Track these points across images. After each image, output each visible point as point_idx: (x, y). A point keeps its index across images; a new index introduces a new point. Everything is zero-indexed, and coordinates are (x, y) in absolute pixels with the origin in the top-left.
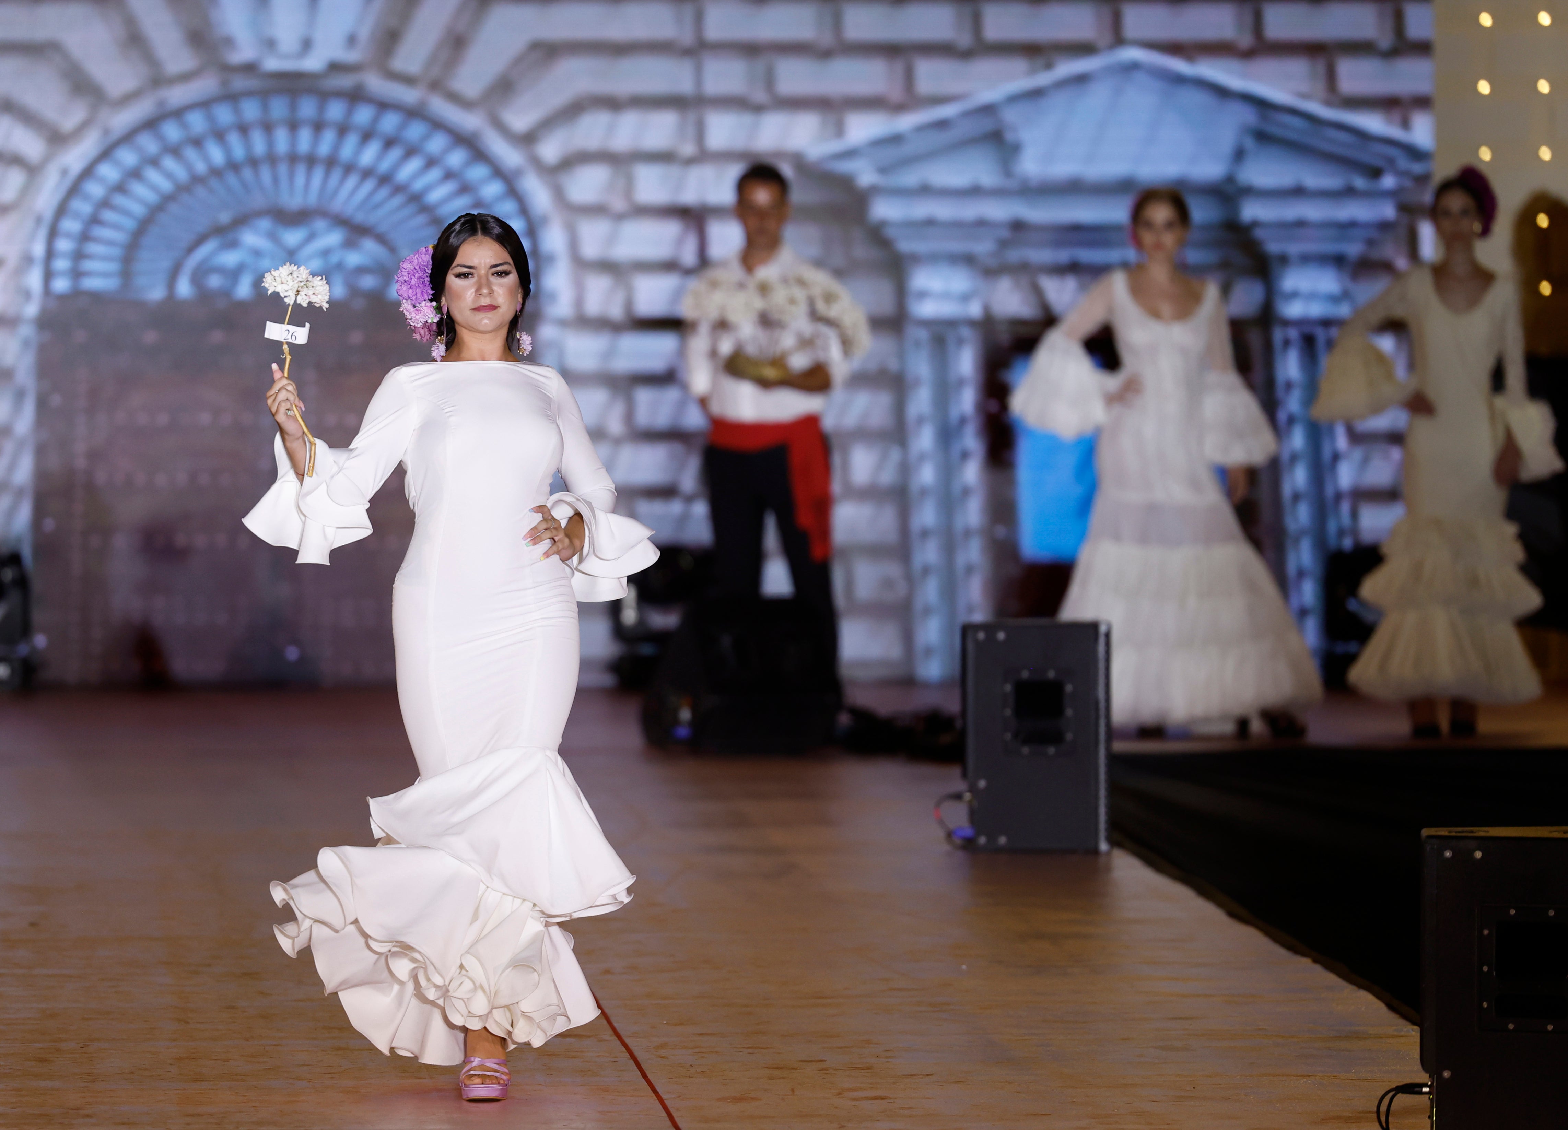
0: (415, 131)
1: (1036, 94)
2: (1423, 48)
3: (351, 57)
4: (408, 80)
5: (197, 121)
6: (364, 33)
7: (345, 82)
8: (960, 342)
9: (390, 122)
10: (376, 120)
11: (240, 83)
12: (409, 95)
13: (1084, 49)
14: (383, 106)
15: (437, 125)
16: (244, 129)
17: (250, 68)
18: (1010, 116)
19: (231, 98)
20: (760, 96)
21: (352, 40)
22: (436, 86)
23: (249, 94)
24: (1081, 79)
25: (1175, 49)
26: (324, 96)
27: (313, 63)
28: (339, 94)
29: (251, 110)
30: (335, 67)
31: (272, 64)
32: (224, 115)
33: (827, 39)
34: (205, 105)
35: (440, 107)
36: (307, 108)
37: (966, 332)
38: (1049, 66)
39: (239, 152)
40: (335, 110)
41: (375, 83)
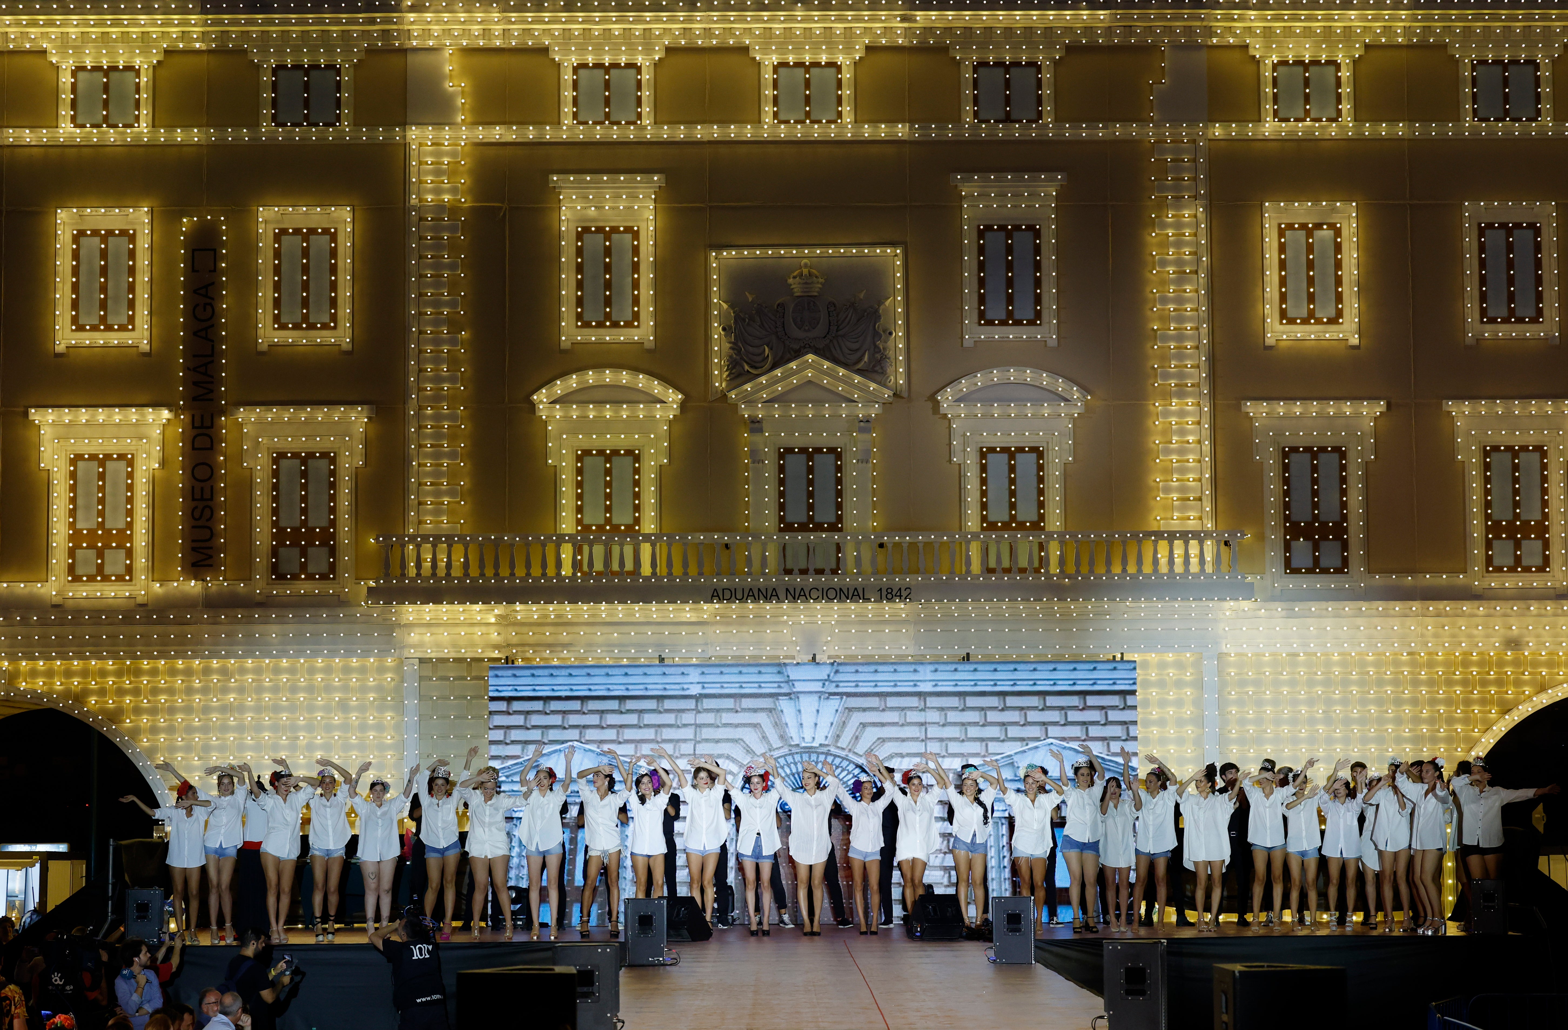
0: (845, 764)
1: (1024, 751)
2: (1135, 738)
3: (826, 743)
4: (843, 749)
5: (782, 761)
6: (829, 736)
7: (825, 750)
8: (1002, 824)
9: (837, 761)
10: (833, 761)
11: (794, 750)
12: (843, 753)
13: (1037, 739)
14: (835, 756)
15: (851, 762)
16: (795, 764)
17: (798, 745)
18: (1016, 758)
19: (792, 754)
20: (944, 753)
21: (827, 737)
22: (850, 750)
23: (797, 753)
24: (1036, 747)
25: (1063, 739)
26: (818, 754)
27: (816, 744)
28: (822, 753)
29: (797, 758)
30: (821, 745)
31: (803, 745)
32: (790, 759)
33: (963, 737)
34: (784, 756)
35: (851, 756)
36: (814, 757)
37: (1004, 821)
38: (1027, 745)
39: (794, 771)
40: (822, 758)
41: (833, 750)
